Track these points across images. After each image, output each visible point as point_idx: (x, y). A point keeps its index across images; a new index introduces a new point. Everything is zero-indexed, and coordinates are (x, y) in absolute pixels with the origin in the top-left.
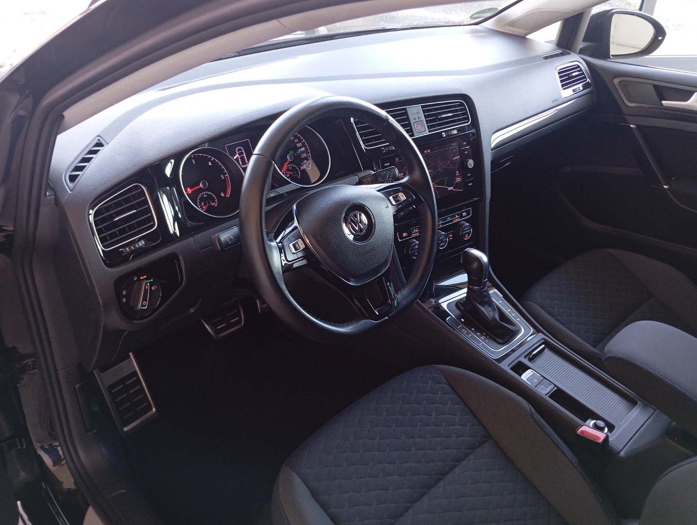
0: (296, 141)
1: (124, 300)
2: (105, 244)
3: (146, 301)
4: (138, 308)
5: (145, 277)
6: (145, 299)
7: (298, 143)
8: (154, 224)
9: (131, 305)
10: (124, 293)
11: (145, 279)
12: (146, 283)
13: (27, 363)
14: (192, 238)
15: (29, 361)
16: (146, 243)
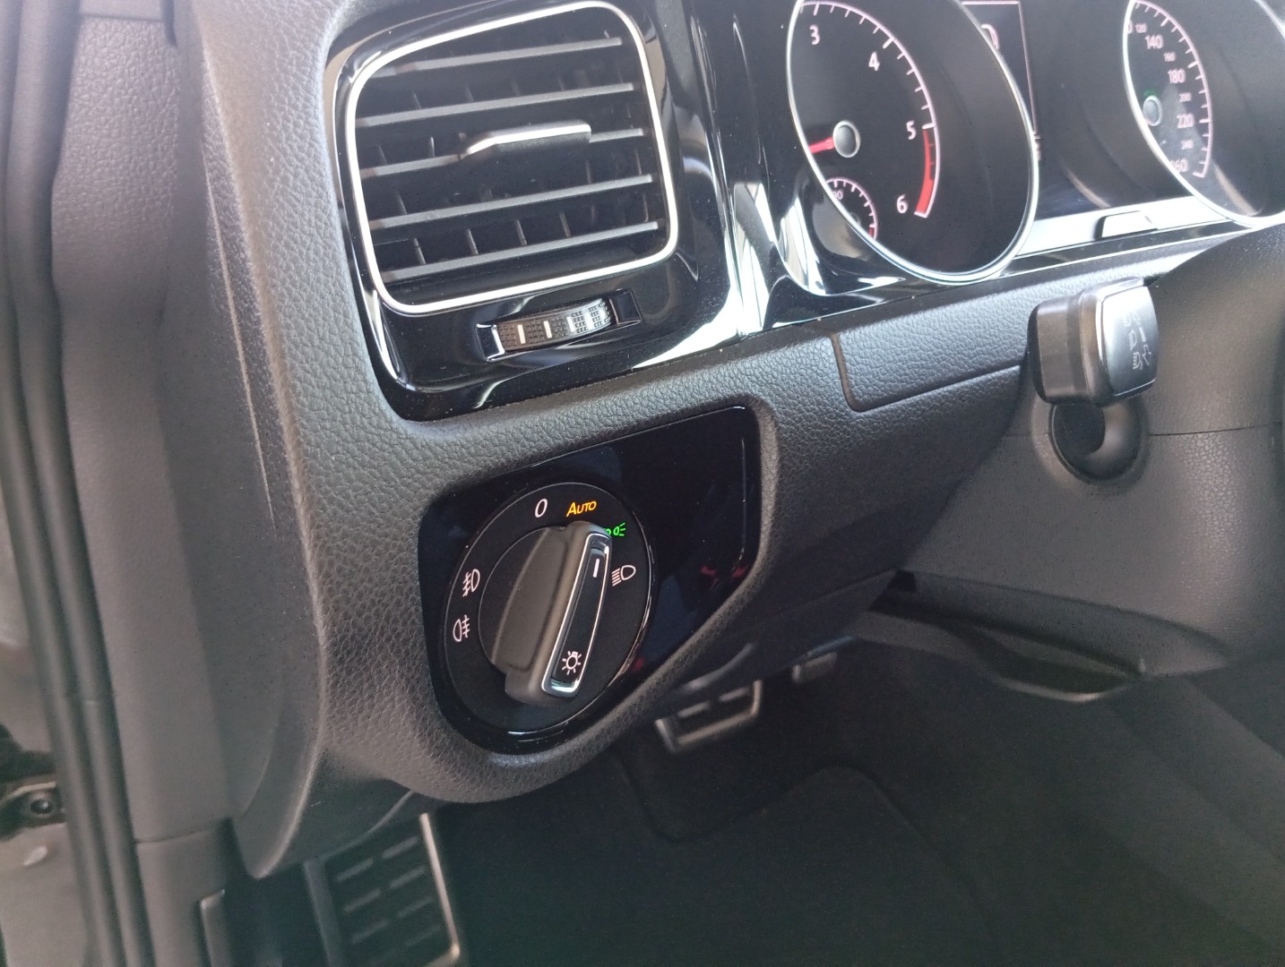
0: (1170, 57)
1: (463, 626)
2: (402, 274)
3: (582, 652)
4: (532, 686)
5: (589, 506)
6: (575, 640)
7: (1173, 65)
8: (663, 234)
9: (493, 661)
10: (469, 585)
11: (587, 517)
12: (596, 543)
13: (27, 795)
14: (825, 345)
15: (37, 789)
16: (613, 321)
